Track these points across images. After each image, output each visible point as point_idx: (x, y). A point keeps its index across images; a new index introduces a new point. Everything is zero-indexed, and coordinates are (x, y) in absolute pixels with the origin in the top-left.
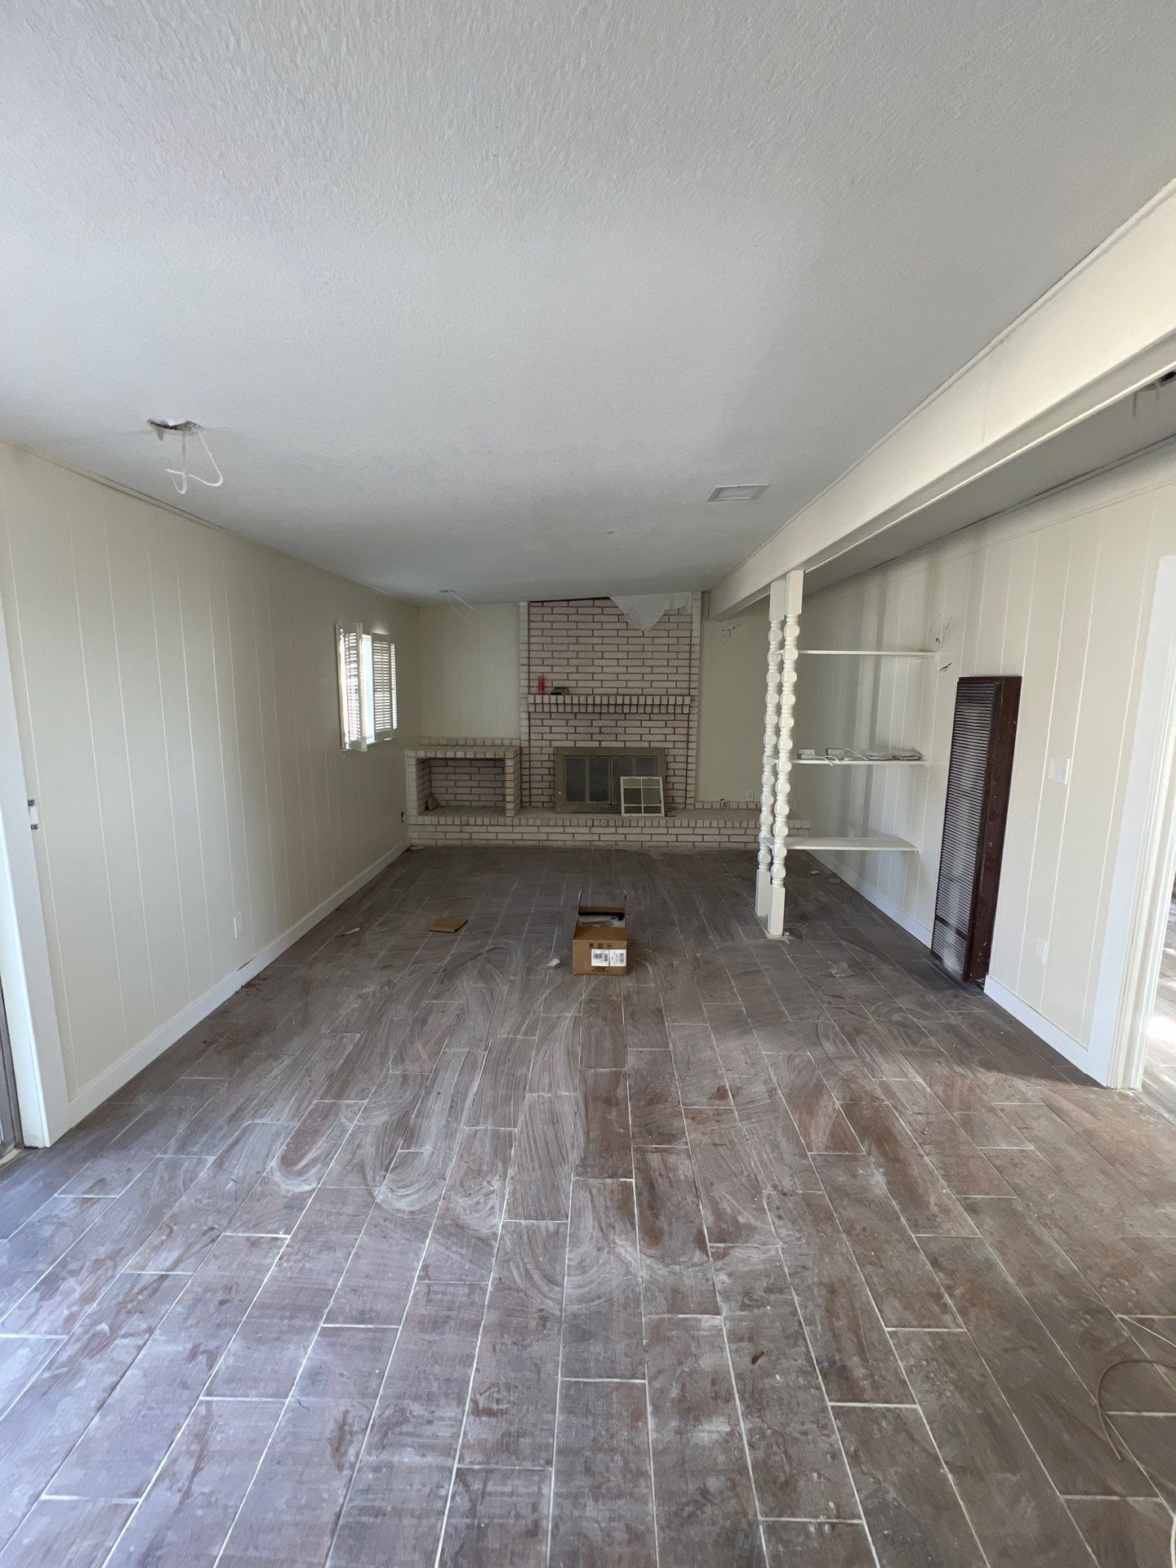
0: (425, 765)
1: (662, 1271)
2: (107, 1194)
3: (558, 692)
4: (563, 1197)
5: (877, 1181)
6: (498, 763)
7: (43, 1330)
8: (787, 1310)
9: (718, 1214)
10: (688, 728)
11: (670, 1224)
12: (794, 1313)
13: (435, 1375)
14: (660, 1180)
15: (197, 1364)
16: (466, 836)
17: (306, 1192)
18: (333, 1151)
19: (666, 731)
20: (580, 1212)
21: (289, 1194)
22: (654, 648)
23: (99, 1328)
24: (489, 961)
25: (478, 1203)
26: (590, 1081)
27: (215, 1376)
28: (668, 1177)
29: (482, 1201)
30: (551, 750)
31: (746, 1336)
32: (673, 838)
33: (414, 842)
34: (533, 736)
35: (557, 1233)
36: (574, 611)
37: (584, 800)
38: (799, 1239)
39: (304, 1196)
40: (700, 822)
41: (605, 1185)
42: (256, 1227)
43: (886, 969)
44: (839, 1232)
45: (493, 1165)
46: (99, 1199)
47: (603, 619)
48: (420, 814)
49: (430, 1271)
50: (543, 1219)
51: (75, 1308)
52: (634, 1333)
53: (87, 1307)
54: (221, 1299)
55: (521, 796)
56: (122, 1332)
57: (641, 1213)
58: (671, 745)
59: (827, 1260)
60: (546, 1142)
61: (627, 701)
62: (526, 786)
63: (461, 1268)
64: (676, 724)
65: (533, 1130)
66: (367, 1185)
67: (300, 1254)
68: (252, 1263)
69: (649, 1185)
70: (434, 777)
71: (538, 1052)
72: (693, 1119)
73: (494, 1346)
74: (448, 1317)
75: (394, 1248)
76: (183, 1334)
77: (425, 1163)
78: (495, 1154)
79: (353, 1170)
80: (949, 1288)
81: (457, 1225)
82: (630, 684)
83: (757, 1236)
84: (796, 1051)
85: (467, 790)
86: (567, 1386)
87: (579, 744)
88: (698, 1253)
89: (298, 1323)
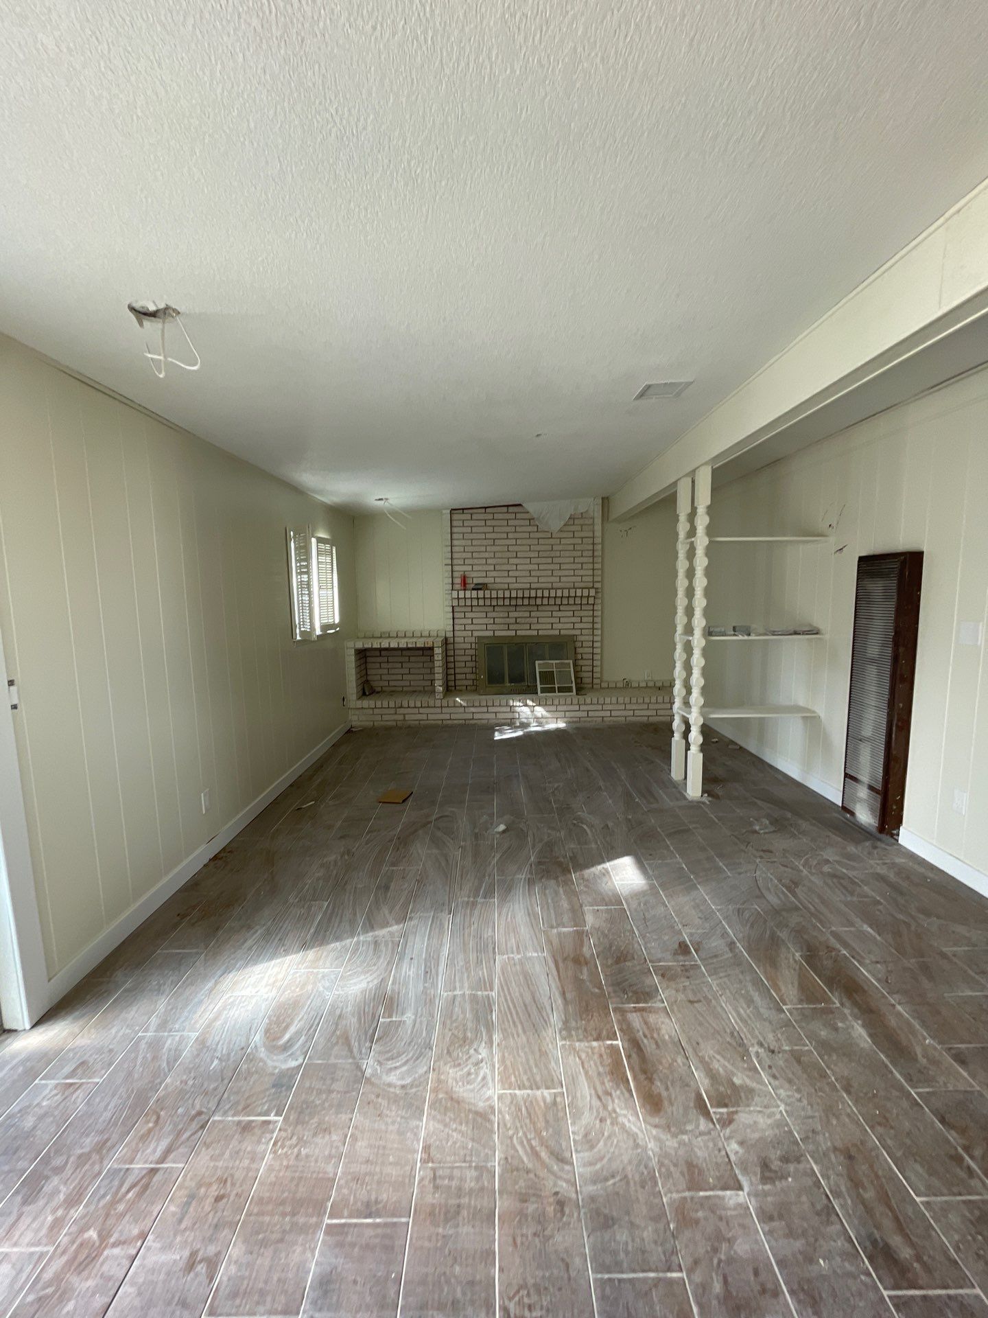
0: (362, 654)
1: (671, 1143)
2: (90, 1078)
3: (478, 587)
4: (553, 1063)
5: (859, 1032)
6: (427, 651)
7: (27, 1240)
8: (809, 1182)
9: (712, 1075)
10: (593, 616)
11: (667, 1089)
12: (817, 1184)
13: (455, 1277)
14: (645, 1041)
15: (197, 1275)
16: (401, 717)
17: (293, 1069)
18: (316, 1023)
19: (573, 620)
20: (573, 1078)
21: (277, 1071)
22: (560, 547)
23: (86, 1235)
24: (439, 829)
25: (469, 1074)
26: (555, 941)
27: (216, 1289)
28: (652, 1038)
29: (473, 1070)
30: (473, 640)
31: (776, 1215)
32: (585, 714)
33: (354, 724)
34: (457, 628)
35: (555, 1103)
36: (491, 516)
37: (503, 682)
38: (800, 1100)
39: (291, 1074)
40: (608, 700)
41: (592, 1048)
42: (247, 1109)
43: (804, 825)
44: (838, 1091)
45: (477, 1031)
46: (82, 1084)
47: (516, 523)
48: (359, 699)
49: (433, 1152)
50: (538, 1088)
51: (60, 1213)
52: (658, 1216)
53: (72, 1211)
54: (215, 1194)
55: (447, 681)
56: (112, 1240)
57: (635, 1078)
58: (578, 632)
59: (834, 1122)
60: (525, 1005)
61: (539, 594)
62: (452, 671)
63: (463, 1148)
64: (582, 613)
65: (510, 994)
66: (354, 1058)
67: (295, 1138)
68: (246, 1151)
69: (635, 1044)
70: (369, 666)
71: (500, 914)
72: (663, 976)
73: (514, 1240)
74: (459, 1206)
75: (391, 1128)
76: (178, 1239)
77: (409, 1032)
78: (477, 1019)
79: (337, 1042)
80: (967, 1149)
81: (452, 1099)
82: (541, 580)
83: (757, 1099)
84: (743, 904)
85: (400, 677)
86: (602, 1284)
87: (497, 634)
88: (702, 1121)
89: (301, 1220)
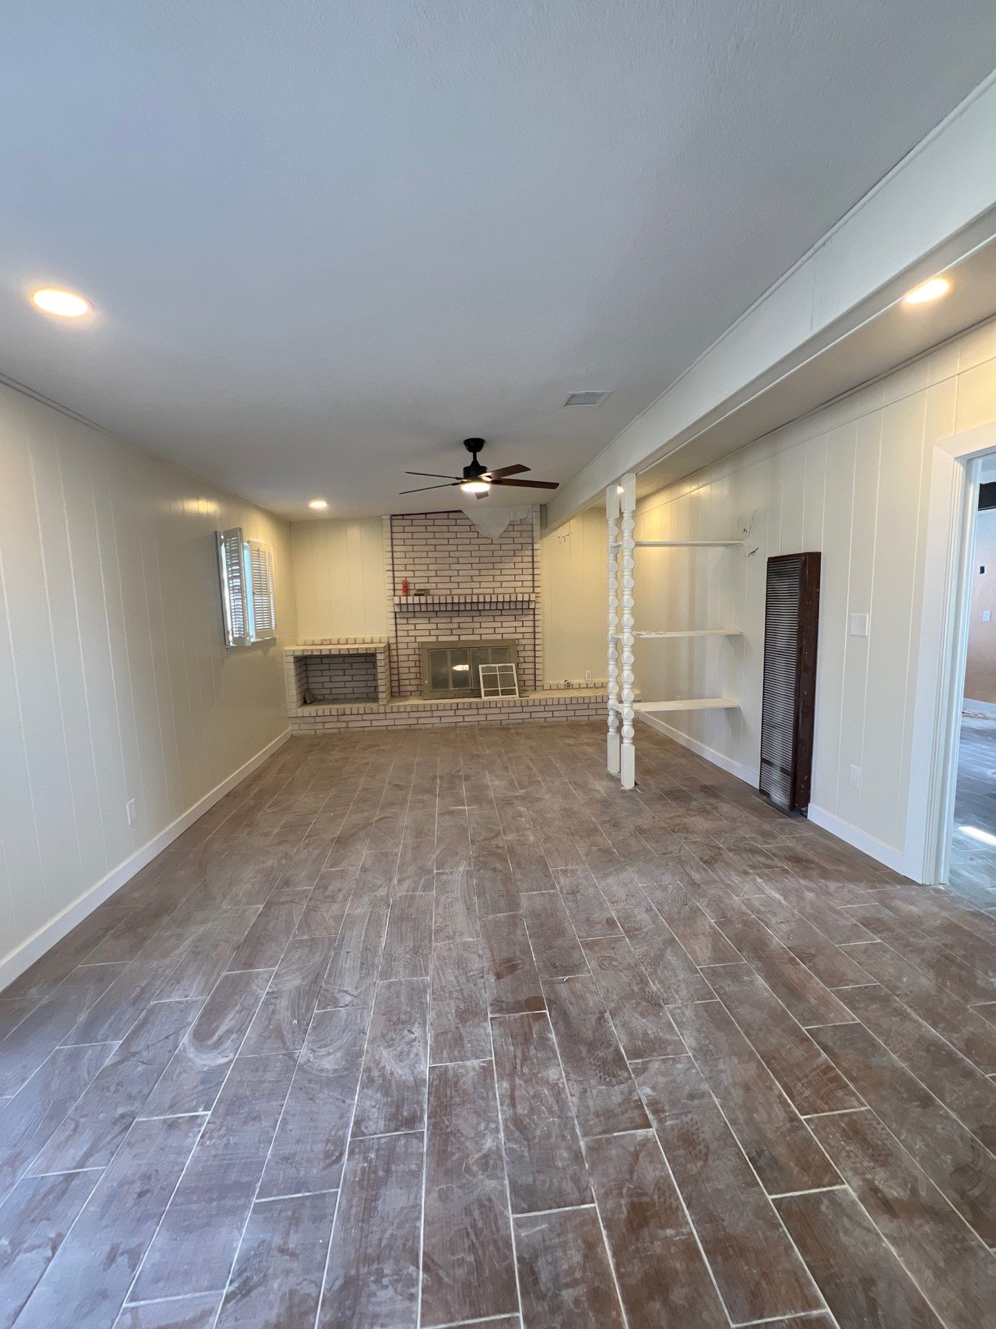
0: (302, 661)
3: (420, 593)
4: (484, 1035)
5: (762, 985)
6: (368, 658)
8: (710, 1114)
9: (630, 1032)
10: (534, 620)
12: (718, 1115)
14: (571, 1007)
15: (118, 1266)
16: (344, 725)
17: (224, 1064)
18: (248, 1020)
19: (515, 624)
21: (206, 1069)
22: (501, 553)
24: (380, 829)
25: (401, 1053)
26: (491, 926)
27: (138, 1278)
28: (578, 1004)
29: (406, 1049)
30: (416, 645)
33: (295, 733)
34: (399, 634)
36: (431, 522)
37: (447, 686)
39: (222, 1069)
40: (550, 701)
42: (173, 1107)
43: (725, 807)
44: (740, 1034)
45: (411, 1014)
47: (457, 529)
48: (299, 707)
49: (363, 1127)
50: (468, 1059)
52: (575, 1159)
54: (138, 1190)
55: (391, 687)
56: (26, 1245)
58: (520, 636)
59: (736, 1061)
60: (459, 985)
61: (481, 599)
62: (395, 677)
64: (524, 618)
65: (444, 976)
66: (287, 1049)
67: (224, 1129)
68: (171, 1147)
69: (562, 1013)
71: (437, 905)
72: (590, 949)
73: (440, 1195)
75: (322, 1109)
76: (98, 1236)
77: (344, 1020)
78: (412, 1003)
79: (270, 1036)
81: (384, 1077)
82: (483, 585)
83: (669, 1048)
85: (342, 684)
86: (520, 1222)
87: (441, 639)
